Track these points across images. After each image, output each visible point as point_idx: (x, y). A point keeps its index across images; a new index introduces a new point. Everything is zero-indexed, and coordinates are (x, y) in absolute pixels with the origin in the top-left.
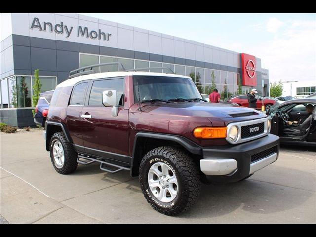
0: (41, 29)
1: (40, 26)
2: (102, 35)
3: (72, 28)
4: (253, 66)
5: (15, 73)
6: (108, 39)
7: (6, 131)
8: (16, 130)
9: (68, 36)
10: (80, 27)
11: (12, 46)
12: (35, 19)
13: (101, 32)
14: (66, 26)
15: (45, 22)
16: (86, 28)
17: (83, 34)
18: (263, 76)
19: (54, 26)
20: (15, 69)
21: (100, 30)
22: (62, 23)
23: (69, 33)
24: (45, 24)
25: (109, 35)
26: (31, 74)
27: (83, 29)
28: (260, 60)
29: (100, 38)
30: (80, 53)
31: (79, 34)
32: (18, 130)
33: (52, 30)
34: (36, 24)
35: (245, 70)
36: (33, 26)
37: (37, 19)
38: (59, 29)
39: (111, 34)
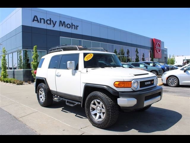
0: (38, 22)
1: (38, 20)
2: (73, 26)
3: (56, 22)
4: (160, 46)
5: (23, 49)
6: (77, 29)
7: (17, 83)
8: (23, 83)
9: (54, 27)
10: (61, 21)
11: (22, 32)
12: (35, 16)
13: (73, 24)
14: (53, 21)
15: (41, 18)
16: (64, 22)
17: (63, 26)
18: (165, 52)
19: (45, 20)
20: (23, 46)
21: (72, 23)
22: (50, 19)
23: (54, 25)
24: (41, 19)
25: (77, 26)
26: (32, 49)
27: (62, 22)
28: (163, 42)
29: (72, 28)
30: (60, 37)
31: (60, 26)
32: (24, 83)
33: (44, 23)
34: (35, 19)
35: (155, 49)
36: (34, 20)
37: (36, 16)
38: (49, 22)
39: (78, 26)
